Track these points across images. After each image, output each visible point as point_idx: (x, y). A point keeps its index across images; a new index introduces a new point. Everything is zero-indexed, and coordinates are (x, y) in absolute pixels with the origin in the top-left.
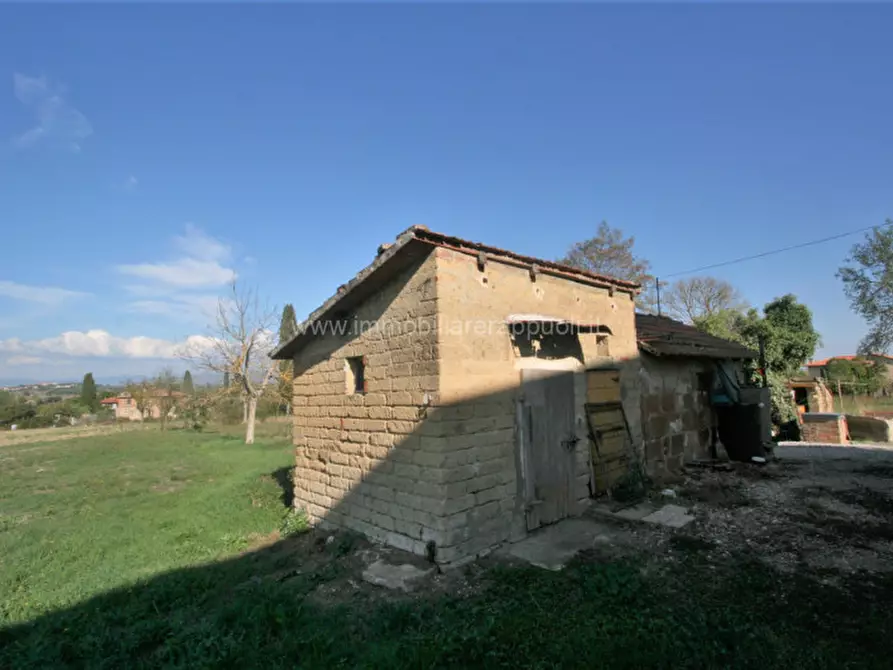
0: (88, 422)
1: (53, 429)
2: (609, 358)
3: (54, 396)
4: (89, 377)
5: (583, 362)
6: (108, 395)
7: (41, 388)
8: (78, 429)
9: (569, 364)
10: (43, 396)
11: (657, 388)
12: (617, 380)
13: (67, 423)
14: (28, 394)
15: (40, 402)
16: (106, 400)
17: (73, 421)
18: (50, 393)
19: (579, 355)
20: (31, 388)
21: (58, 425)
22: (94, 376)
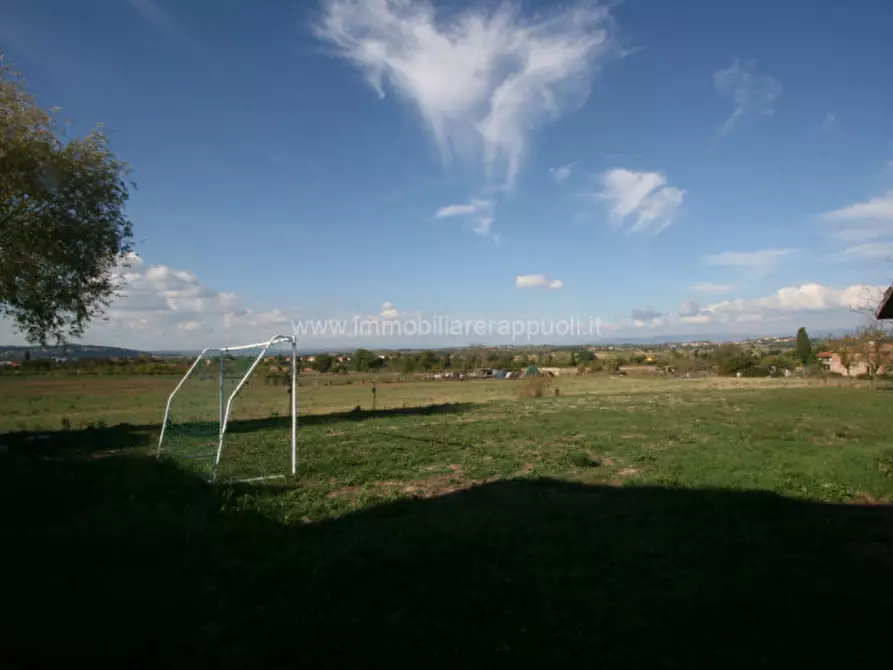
0: (800, 375)
1: (768, 379)
3: (774, 349)
4: (802, 331)
6: (824, 349)
7: (764, 342)
8: (790, 381)
10: (766, 350)
13: (781, 375)
14: (754, 347)
15: (763, 355)
16: (822, 354)
17: (787, 373)
18: (770, 347)
20: (755, 342)
21: (774, 376)
22: (807, 330)
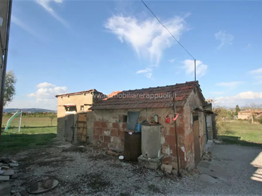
2: (84, 110)
4: (237, 106)
5: (76, 112)
9: (74, 112)
11: (99, 119)
12: (85, 116)
19: (76, 110)
